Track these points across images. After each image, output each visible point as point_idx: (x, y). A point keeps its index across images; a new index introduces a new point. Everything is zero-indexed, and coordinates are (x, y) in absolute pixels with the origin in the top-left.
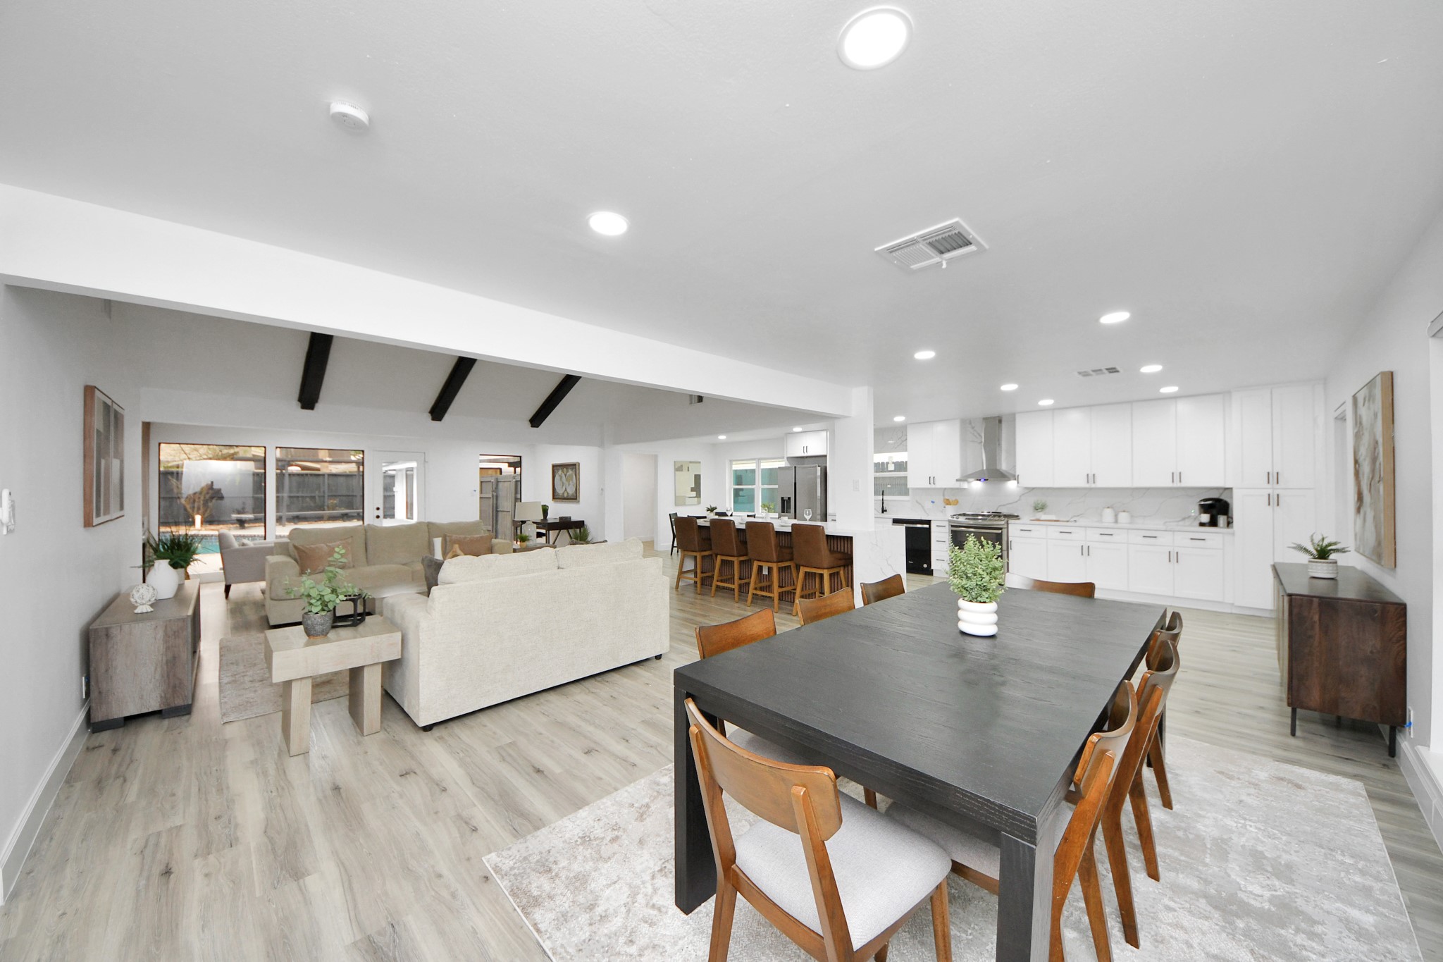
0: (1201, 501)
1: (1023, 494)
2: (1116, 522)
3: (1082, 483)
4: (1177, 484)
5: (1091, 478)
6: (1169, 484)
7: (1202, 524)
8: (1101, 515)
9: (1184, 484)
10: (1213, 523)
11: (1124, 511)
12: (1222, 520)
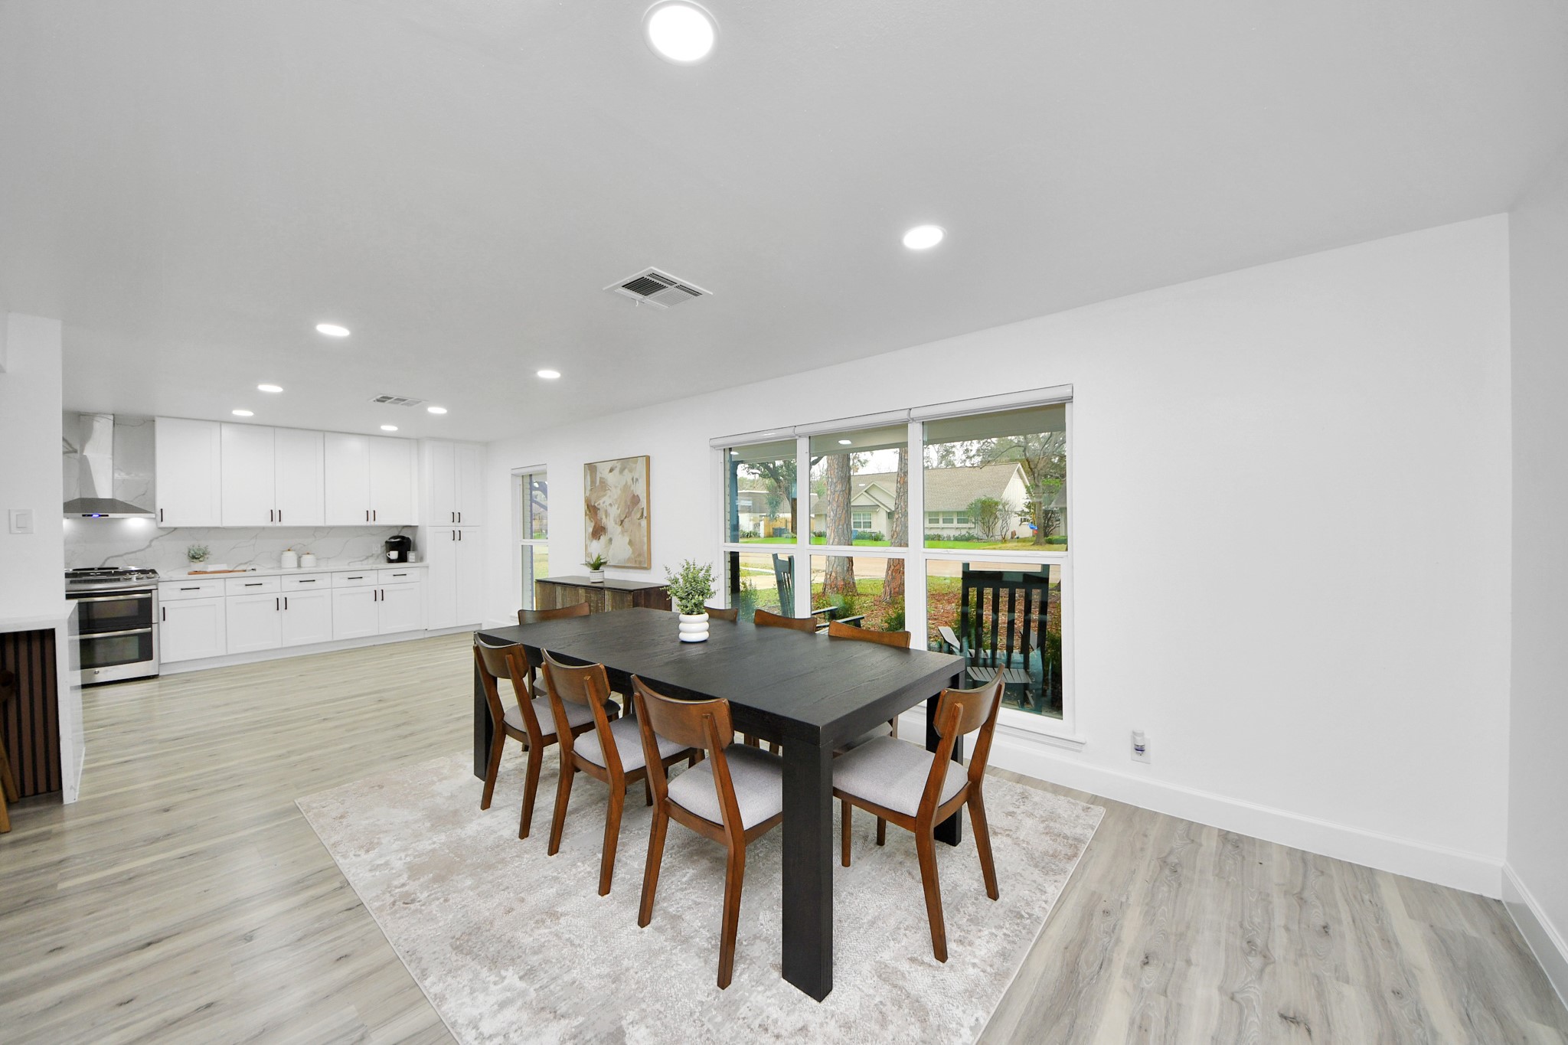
0: (391, 538)
1: (157, 538)
2: (299, 566)
3: (263, 521)
4: (371, 523)
5: (275, 515)
6: (363, 522)
7: (390, 561)
8: (279, 561)
9: (377, 523)
10: (403, 558)
11: (308, 554)
12: (411, 556)
